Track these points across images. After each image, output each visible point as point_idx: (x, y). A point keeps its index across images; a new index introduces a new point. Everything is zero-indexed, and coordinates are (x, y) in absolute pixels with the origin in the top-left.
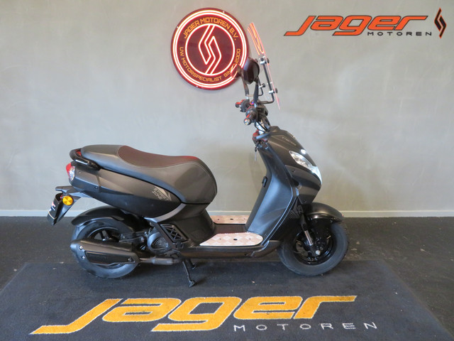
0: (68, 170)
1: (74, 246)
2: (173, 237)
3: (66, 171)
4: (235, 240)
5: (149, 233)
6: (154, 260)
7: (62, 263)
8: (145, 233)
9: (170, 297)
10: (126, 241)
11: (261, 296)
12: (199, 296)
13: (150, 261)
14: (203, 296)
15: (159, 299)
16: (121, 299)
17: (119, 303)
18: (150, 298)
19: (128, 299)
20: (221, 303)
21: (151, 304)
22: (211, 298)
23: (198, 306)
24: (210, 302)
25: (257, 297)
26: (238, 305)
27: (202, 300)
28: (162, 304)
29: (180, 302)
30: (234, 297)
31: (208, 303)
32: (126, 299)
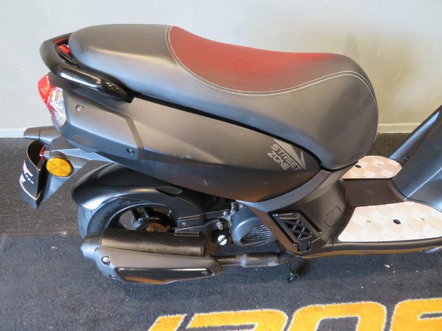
0: (45, 97)
1: (89, 250)
2: (296, 235)
3: (41, 101)
4: (397, 222)
5: (232, 212)
6: (244, 261)
7: (65, 233)
8: (225, 213)
9: (265, 308)
10: (188, 230)
11: (414, 297)
12: (313, 302)
13: (239, 263)
14: (318, 303)
15: (248, 311)
16: (183, 317)
17: (181, 324)
18: (232, 312)
19: (196, 315)
20: (356, 319)
21: (238, 324)
22: (334, 305)
23: (320, 326)
24: (337, 317)
25: (408, 302)
26: (385, 320)
27: (320, 310)
28: (257, 324)
29: (287, 318)
30: (370, 302)
31: (334, 320)
32: (192, 315)
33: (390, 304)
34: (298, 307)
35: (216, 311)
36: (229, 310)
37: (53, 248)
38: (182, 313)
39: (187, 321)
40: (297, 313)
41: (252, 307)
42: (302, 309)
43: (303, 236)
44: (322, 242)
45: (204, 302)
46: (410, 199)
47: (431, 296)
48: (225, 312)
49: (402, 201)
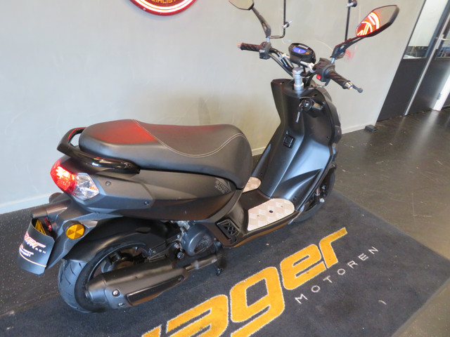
2: (230, 232)
4: (271, 212)
5: (183, 233)
6: (197, 265)
7: (13, 313)
8: (178, 236)
9: (211, 297)
10: (158, 256)
11: (286, 257)
12: (237, 282)
13: (194, 267)
14: (241, 280)
15: (202, 304)
16: (160, 327)
17: (161, 333)
18: (192, 309)
19: (168, 322)
20: (264, 280)
21: (200, 314)
22: (249, 278)
23: (247, 293)
24: (254, 284)
25: (285, 260)
26: (278, 275)
27: (243, 284)
28: (211, 309)
29: (227, 297)
30: (267, 268)
31: (253, 286)
32: (165, 323)
33: (277, 265)
34: (230, 288)
35: (180, 313)
36: (189, 308)
37: (8, 328)
38: (158, 325)
39: (164, 328)
40: (232, 292)
41: (203, 300)
42: (233, 288)
43: (234, 232)
44: (241, 234)
45: (169, 311)
46: (272, 198)
47: (294, 252)
48: (187, 311)
49: (268, 200)
